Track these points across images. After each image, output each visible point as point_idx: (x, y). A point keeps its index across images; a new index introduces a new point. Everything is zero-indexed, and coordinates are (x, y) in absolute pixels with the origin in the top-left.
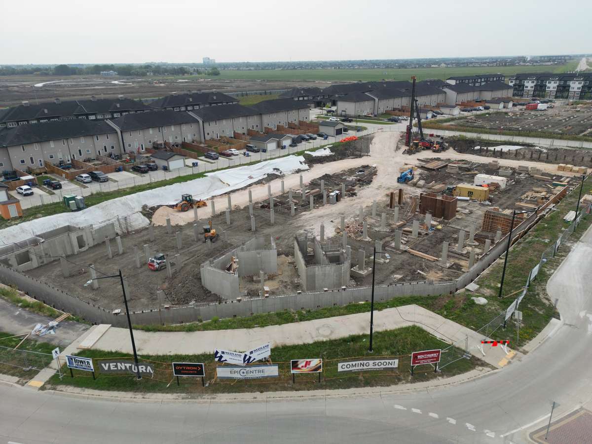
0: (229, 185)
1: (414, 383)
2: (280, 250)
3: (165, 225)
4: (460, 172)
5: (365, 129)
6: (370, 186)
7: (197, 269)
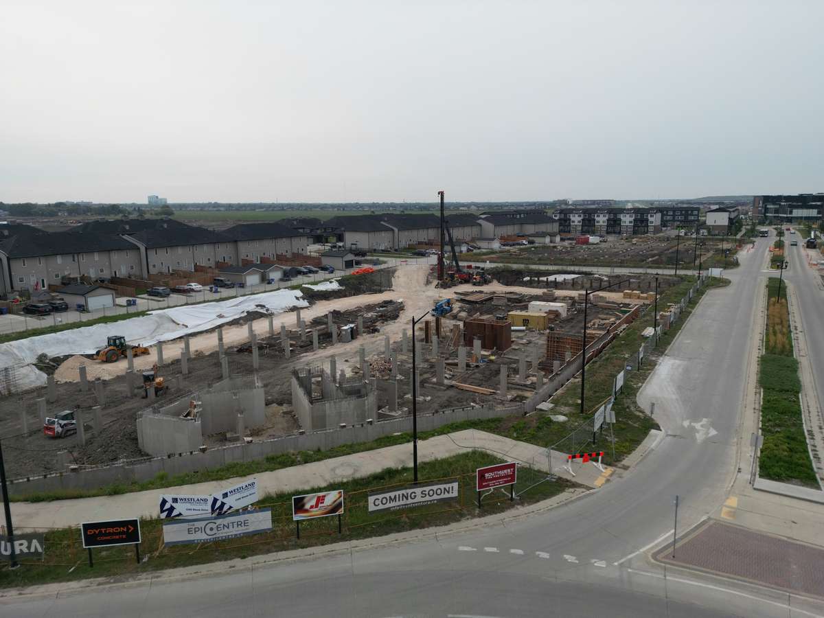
0: (187, 327)
1: (483, 516)
2: (269, 398)
3: (77, 379)
4: (509, 303)
5: (385, 262)
6: (396, 321)
7: (130, 426)
